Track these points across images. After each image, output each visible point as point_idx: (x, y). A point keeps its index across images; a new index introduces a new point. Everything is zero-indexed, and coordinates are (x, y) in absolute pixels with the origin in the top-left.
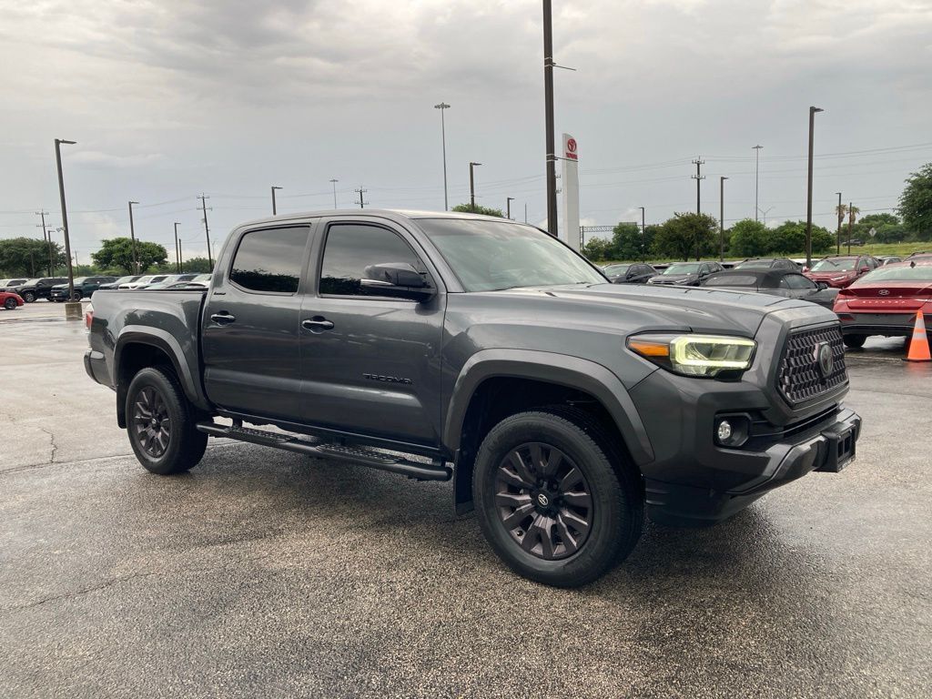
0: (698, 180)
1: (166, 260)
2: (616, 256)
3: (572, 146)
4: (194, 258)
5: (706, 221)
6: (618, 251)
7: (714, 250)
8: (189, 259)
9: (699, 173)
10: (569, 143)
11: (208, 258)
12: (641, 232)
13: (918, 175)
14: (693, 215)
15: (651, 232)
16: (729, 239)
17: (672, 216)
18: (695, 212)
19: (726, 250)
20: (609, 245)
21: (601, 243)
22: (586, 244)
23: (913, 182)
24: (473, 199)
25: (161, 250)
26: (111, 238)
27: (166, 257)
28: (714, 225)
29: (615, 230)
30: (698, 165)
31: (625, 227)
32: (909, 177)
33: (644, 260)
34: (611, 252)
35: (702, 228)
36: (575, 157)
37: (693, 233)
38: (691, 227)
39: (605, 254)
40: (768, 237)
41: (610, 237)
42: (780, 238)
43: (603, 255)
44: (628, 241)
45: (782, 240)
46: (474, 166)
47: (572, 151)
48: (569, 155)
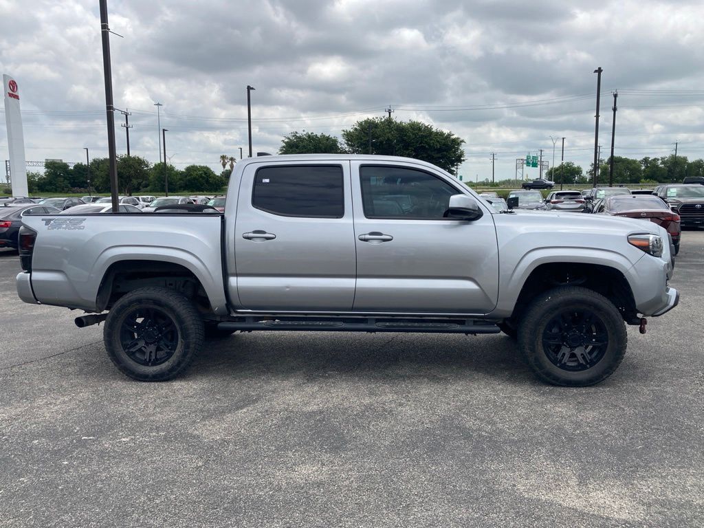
0: (127, 128)
2: (47, 187)
3: (14, 88)
6: (50, 183)
9: (127, 123)
10: (10, 84)
12: (72, 168)
13: (289, 138)
16: (149, 176)
20: (42, 178)
21: (33, 176)
23: (285, 143)
29: (47, 166)
30: (126, 116)
31: (56, 163)
32: (284, 139)
34: (45, 184)
35: (137, 168)
36: (17, 97)
38: (130, 166)
39: (38, 186)
40: (179, 177)
41: (42, 171)
42: (188, 178)
43: (36, 188)
44: (59, 176)
45: (189, 180)
47: (13, 91)
48: (11, 95)
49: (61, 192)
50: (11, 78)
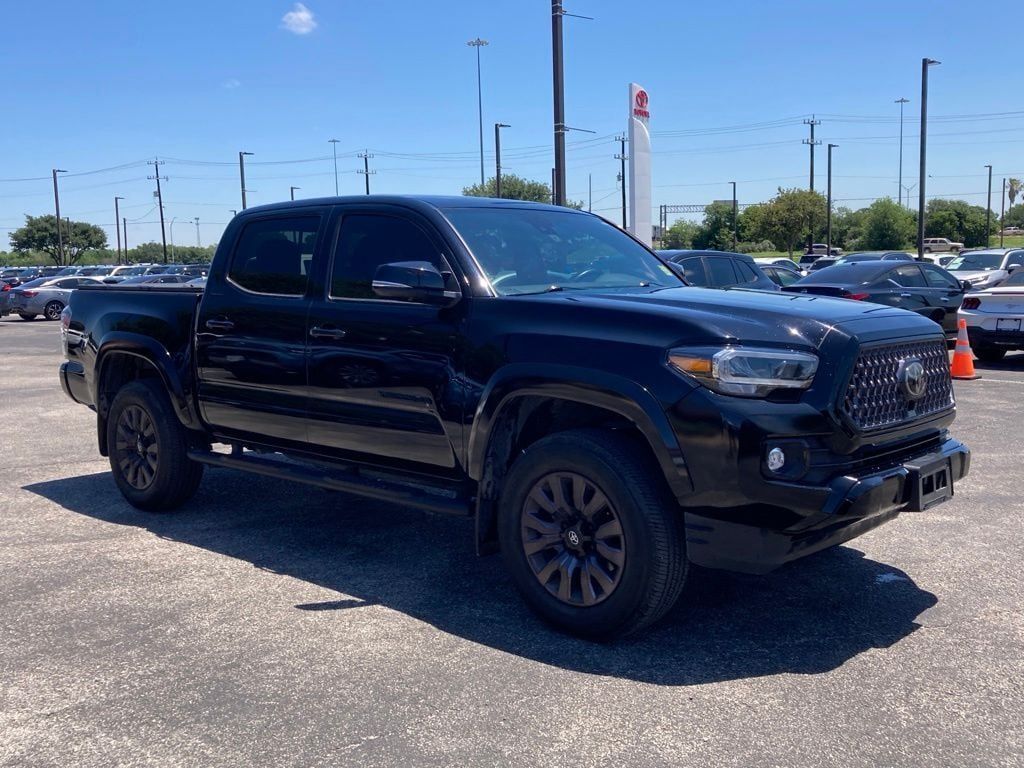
0: (812, 146)
1: (105, 243)
3: (642, 101)
8: (142, 245)
9: (812, 137)
10: (638, 96)
14: (803, 192)
16: (858, 222)
18: (808, 190)
20: (698, 229)
22: (669, 229)
24: (498, 171)
25: (97, 231)
26: (36, 216)
27: (105, 241)
29: (708, 210)
30: (812, 126)
31: (719, 206)
34: (702, 238)
36: (645, 114)
41: (700, 219)
44: (724, 225)
46: (500, 129)
47: (641, 106)
48: (638, 113)
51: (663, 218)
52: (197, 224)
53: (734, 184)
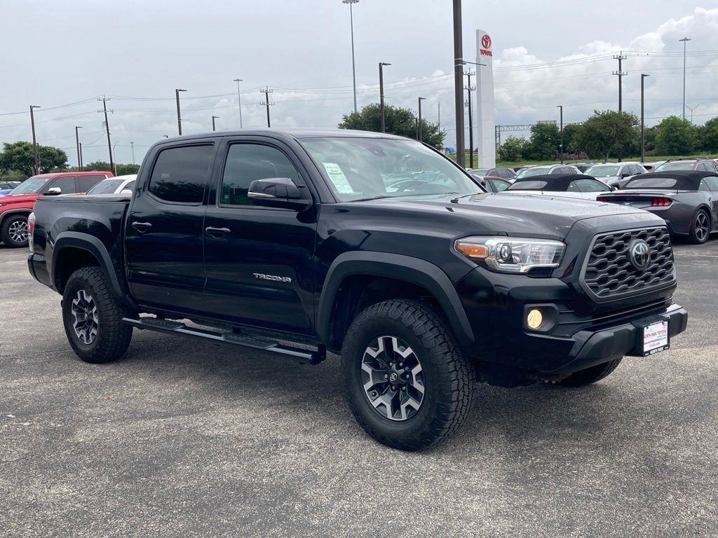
0: (620, 76)
1: (66, 163)
2: (532, 155)
3: (487, 43)
4: (95, 162)
5: (628, 120)
6: (536, 150)
7: (638, 149)
8: (89, 163)
9: (620, 69)
10: (483, 39)
11: (109, 162)
12: (560, 130)
14: (614, 113)
15: (570, 130)
16: (654, 136)
17: (592, 114)
18: (616, 110)
19: (651, 148)
20: (527, 144)
21: (518, 142)
22: (502, 144)
24: (382, 100)
25: (60, 153)
26: (12, 142)
27: (66, 161)
28: (636, 123)
29: (533, 129)
30: (620, 60)
31: (543, 125)
33: (562, 160)
34: (529, 151)
35: (623, 126)
36: (489, 54)
37: (614, 132)
38: (612, 125)
39: (522, 154)
40: (696, 134)
41: (527, 136)
42: (708, 135)
43: (520, 156)
44: (547, 140)
45: (710, 139)
46: (383, 66)
47: (486, 47)
48: (483, 52)
49: (547, 160)
50: (483, 32)
51: (497, 135)
52: (133, 147)
53: (561, 107)
